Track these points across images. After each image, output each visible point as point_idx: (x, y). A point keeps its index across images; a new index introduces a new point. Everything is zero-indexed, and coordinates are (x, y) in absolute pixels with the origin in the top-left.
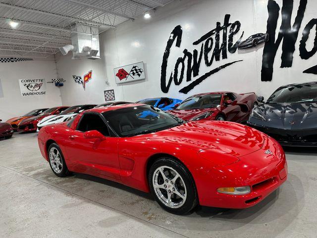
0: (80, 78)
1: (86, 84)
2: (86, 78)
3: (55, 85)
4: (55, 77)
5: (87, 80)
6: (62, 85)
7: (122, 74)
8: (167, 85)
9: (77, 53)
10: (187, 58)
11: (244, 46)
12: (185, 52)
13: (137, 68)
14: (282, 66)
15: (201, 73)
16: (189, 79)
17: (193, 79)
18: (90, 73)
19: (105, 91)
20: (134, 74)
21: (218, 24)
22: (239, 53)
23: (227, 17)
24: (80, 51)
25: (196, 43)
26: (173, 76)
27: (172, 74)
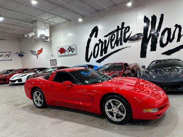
0: (35, 52)
1: (39, 56)
2: (39, 52)
3: (18, 56)
4: (19, 51)
5: (40, 53)
6: (23, 56)
7: (62, 51)
8: (89, 58)
9: (36, 37)
10: (101, 44)
11: (132, 39)
12: (100, 40)
13: (71, 48)
14: (151, 50)
15: (109, 52)
16: (101, 55)
17: (104, 55)
18: (42, 49)
19: (51, 60)
20: (69, 51)
21: (118, 27)
22: (129, 43)
23: (123, 24)
24: (38, 36)
25: (106, 36)
26: (92, 53)
27: (92, 52)
